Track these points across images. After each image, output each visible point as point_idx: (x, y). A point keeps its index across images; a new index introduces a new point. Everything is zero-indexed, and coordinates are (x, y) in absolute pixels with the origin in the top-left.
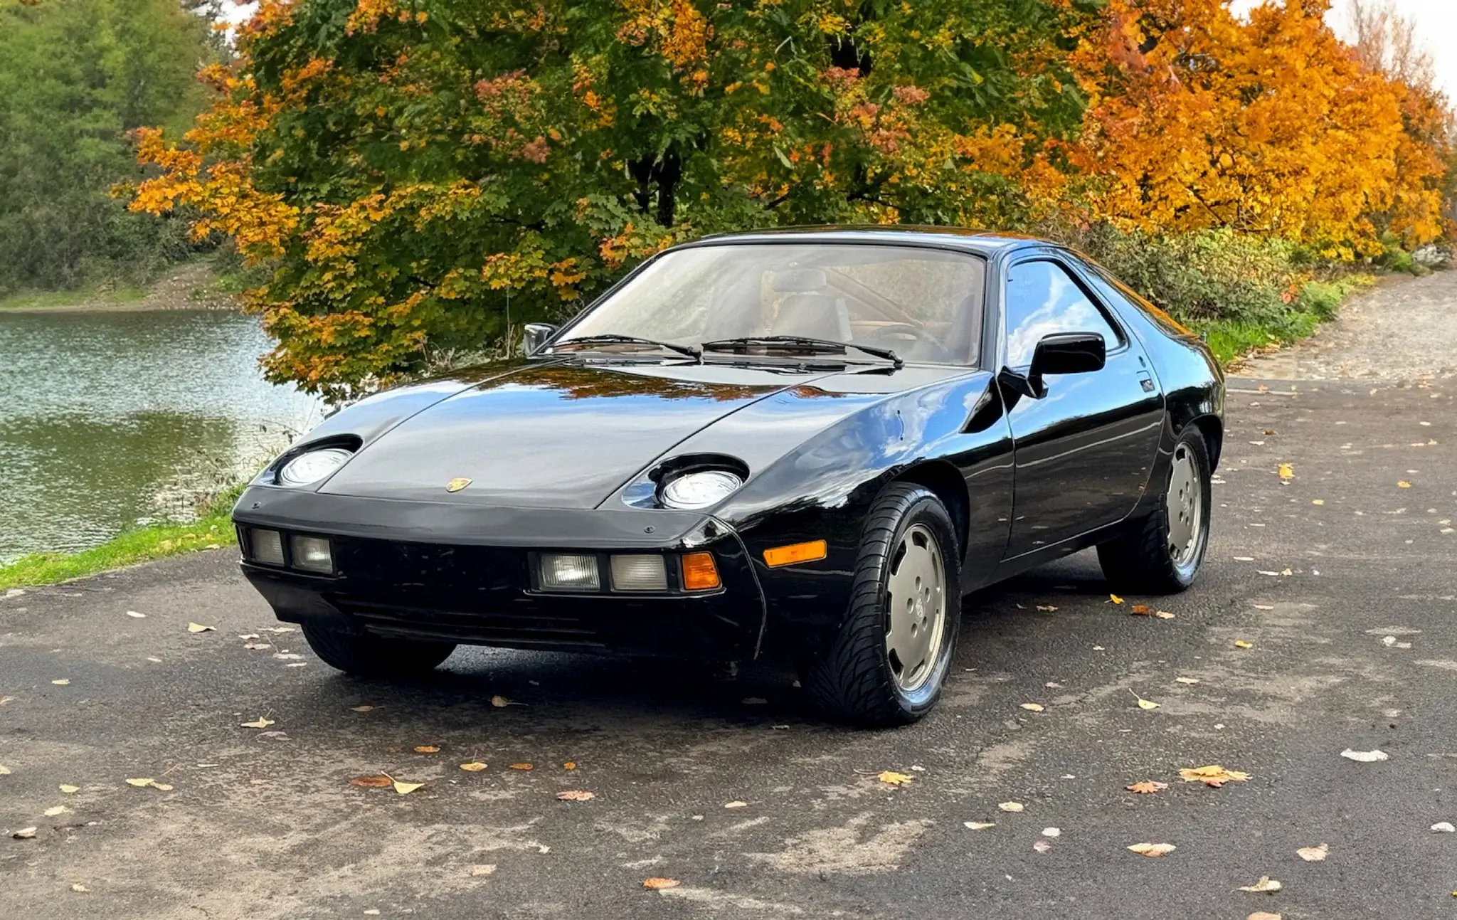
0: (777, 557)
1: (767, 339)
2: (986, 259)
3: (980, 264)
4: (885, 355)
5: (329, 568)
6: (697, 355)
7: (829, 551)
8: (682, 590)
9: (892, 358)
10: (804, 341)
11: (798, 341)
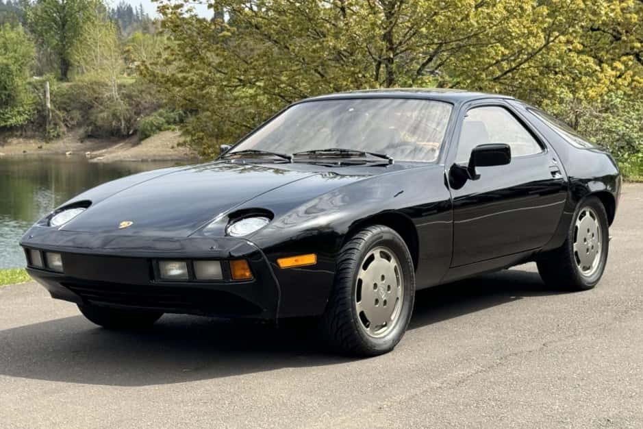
0: (285, 263)
1: (325, 151)
2: (453, 104)
3: (449, 107)
4: (384, 157)
5: (61, 270)
6: (289, 158)
7: (318, 259)
8: (231, 280)
9: (387, 158)
10: (344, 151)
11: (341, 151)
